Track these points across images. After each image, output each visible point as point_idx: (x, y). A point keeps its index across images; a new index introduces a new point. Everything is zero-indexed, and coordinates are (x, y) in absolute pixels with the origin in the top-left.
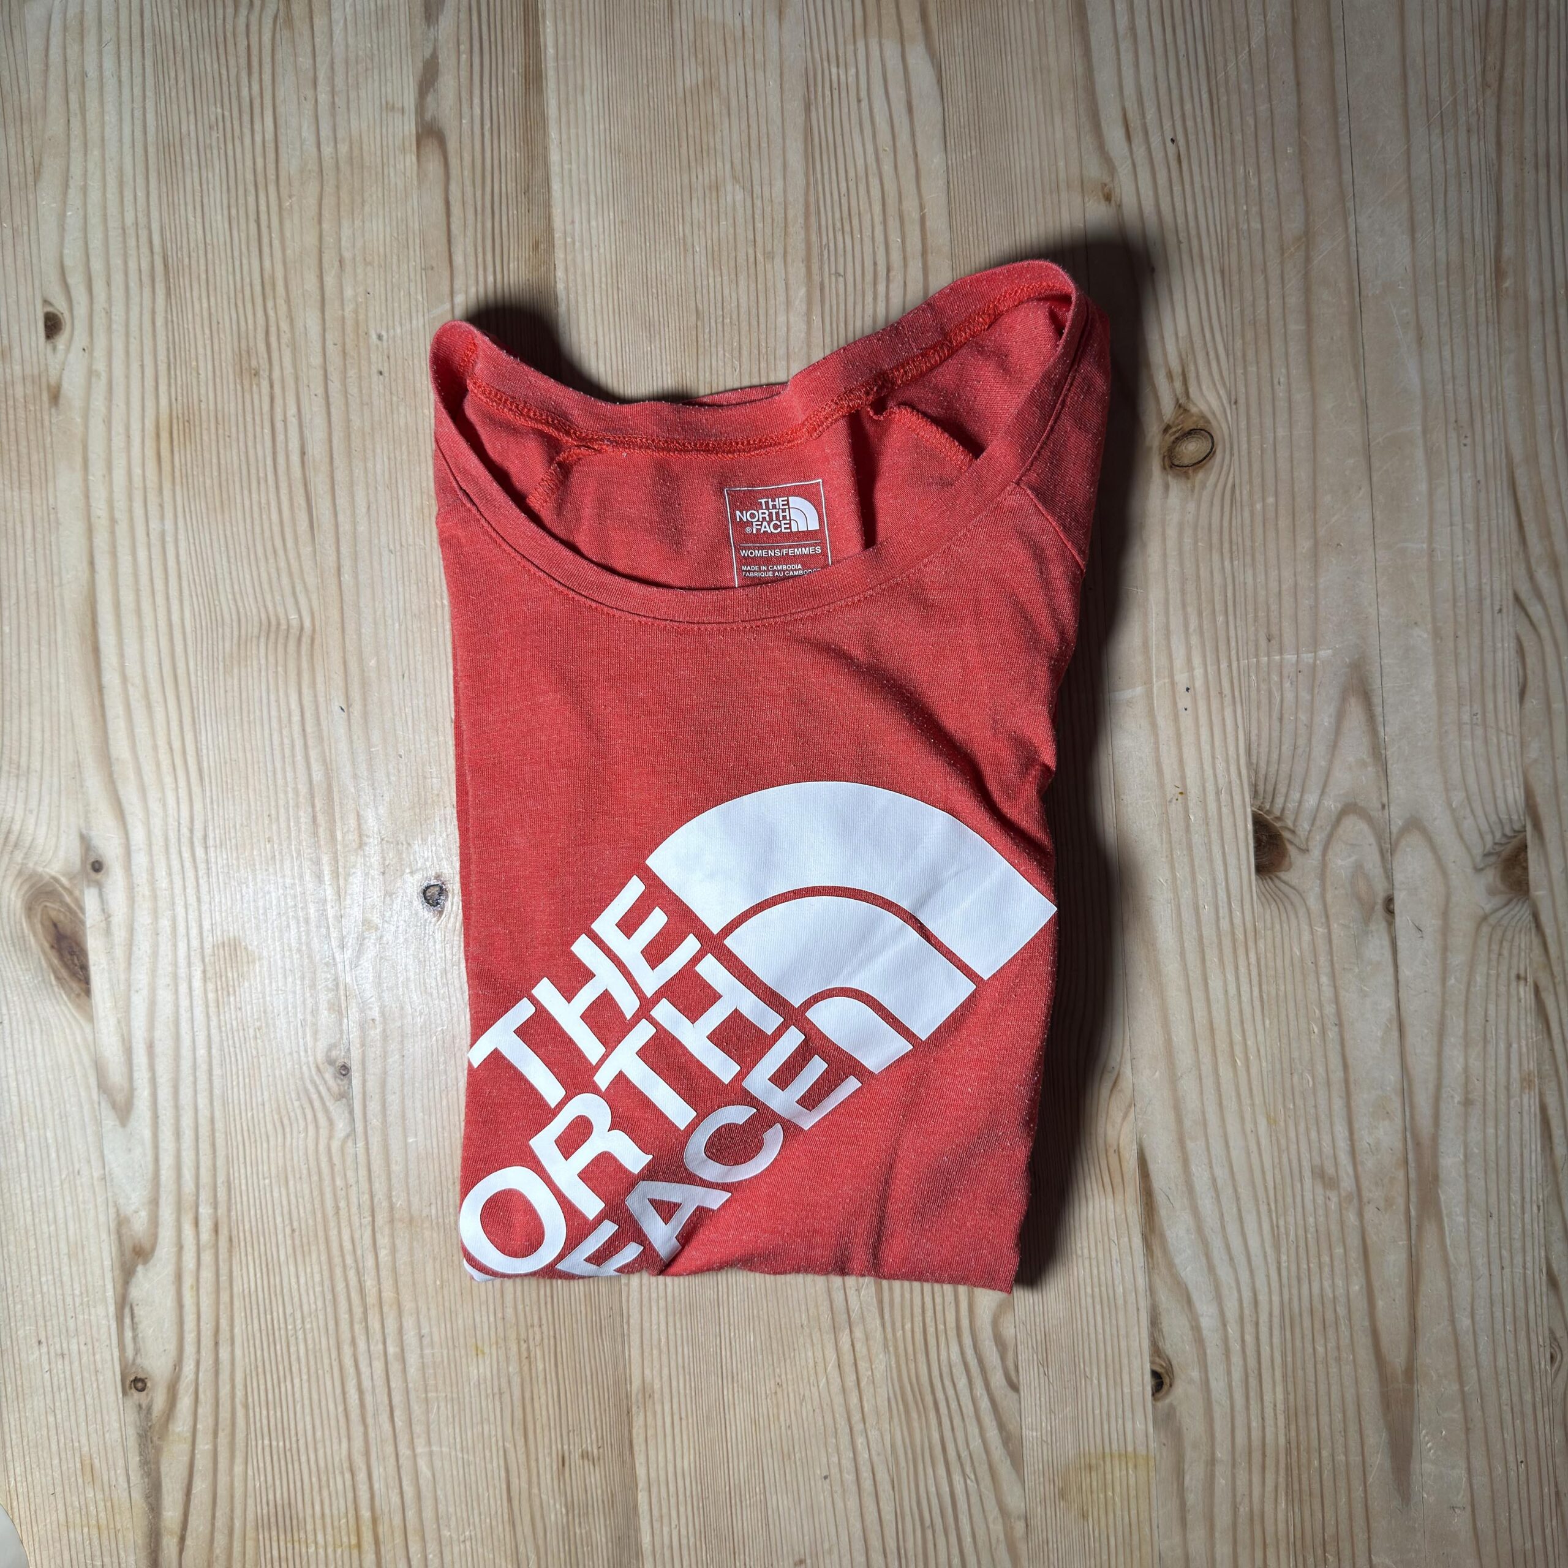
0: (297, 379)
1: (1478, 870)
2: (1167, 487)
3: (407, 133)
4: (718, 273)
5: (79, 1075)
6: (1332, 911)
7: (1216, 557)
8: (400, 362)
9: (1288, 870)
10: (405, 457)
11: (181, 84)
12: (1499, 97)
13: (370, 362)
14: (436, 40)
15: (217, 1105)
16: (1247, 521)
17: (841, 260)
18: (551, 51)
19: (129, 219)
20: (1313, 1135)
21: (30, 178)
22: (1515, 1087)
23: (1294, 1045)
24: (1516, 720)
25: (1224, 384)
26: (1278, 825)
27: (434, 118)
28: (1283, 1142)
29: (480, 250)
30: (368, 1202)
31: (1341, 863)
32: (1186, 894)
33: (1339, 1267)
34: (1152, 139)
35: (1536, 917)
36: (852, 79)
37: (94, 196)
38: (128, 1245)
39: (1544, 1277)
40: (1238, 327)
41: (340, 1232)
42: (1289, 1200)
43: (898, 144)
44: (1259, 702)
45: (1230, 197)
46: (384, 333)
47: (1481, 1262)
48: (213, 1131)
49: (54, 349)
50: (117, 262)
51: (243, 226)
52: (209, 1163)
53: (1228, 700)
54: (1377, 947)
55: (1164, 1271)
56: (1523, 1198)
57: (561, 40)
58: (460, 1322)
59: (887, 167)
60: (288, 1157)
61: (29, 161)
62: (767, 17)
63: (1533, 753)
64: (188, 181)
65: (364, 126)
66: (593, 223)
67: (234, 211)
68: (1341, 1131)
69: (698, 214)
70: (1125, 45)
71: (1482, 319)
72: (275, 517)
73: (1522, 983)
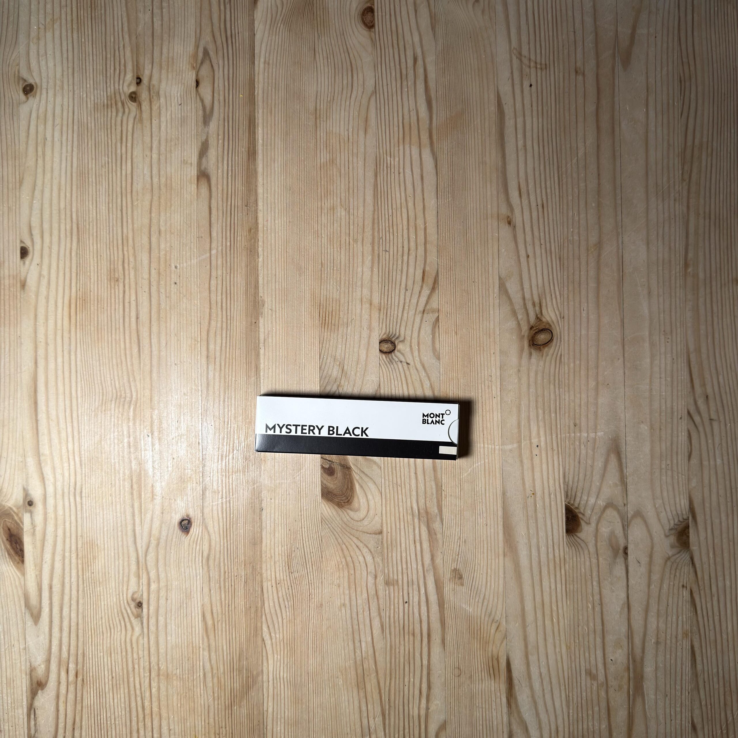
0: (136, 284)
1: (667, 536)
2: (531, 354)
3: (192, 174)
4: (332, 247)
5: (16, 600)
6: (600, 552)
7: (552, 386)
8: (185, 279)
9: (580, 532)
10: (185, 322)
11: (90, 146)
12: (689, 185)
13: (171, 278)
14: (208, 133)
15: (80, 616)
16: (567, 372)
17: (388, 245)
18: (260, 141)
19: (62, 206)
20: (587, 654)
21: (18, 185)
22: (680, 637)
23: (580, 613)
24: (686, 468)
25: (558, 309)
26: (577, 511)
27: (206, 169)
28: (573, 657)
29: (224, 230)
30: (148, 666)
31: (605, 530)
32: (534, 541)
33: (596, 716)
34: (531, 197)
35: (692, 559)
36: (397, 163)
37: (47, 194)
38: (35, 681)
39: (690, 725)
40: (566, 284)
41: (134, 678)
42: (575, 684)
43: (416, 195)
44: (570, 454)
45: (565, 224)
46: (178, 266)
47: (661, 717)
48: (78, 629)
49: (24, 263)
50: (55, 225)
51: (115, 212)
52: (76, 643)
53: (555, 452)
54: (619, 570)
55: (516, 715)
56: (682, 688)
57: (265, 137)
58: (188, 724)
59: (410, 204)
60: (112, 642)
61: (18, 177)
62: (360, 132)
63: (694, 484)
64: (90, 189)
65: (173, 171)
66: (277, 222)
67: (111, 205)
68: (599, 653)
69: (324, 220)
70: (521, 153)
71: (678, 285)
72: (122, 346)
73: (685, 589)
